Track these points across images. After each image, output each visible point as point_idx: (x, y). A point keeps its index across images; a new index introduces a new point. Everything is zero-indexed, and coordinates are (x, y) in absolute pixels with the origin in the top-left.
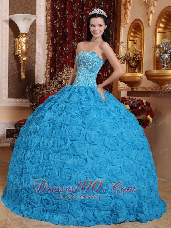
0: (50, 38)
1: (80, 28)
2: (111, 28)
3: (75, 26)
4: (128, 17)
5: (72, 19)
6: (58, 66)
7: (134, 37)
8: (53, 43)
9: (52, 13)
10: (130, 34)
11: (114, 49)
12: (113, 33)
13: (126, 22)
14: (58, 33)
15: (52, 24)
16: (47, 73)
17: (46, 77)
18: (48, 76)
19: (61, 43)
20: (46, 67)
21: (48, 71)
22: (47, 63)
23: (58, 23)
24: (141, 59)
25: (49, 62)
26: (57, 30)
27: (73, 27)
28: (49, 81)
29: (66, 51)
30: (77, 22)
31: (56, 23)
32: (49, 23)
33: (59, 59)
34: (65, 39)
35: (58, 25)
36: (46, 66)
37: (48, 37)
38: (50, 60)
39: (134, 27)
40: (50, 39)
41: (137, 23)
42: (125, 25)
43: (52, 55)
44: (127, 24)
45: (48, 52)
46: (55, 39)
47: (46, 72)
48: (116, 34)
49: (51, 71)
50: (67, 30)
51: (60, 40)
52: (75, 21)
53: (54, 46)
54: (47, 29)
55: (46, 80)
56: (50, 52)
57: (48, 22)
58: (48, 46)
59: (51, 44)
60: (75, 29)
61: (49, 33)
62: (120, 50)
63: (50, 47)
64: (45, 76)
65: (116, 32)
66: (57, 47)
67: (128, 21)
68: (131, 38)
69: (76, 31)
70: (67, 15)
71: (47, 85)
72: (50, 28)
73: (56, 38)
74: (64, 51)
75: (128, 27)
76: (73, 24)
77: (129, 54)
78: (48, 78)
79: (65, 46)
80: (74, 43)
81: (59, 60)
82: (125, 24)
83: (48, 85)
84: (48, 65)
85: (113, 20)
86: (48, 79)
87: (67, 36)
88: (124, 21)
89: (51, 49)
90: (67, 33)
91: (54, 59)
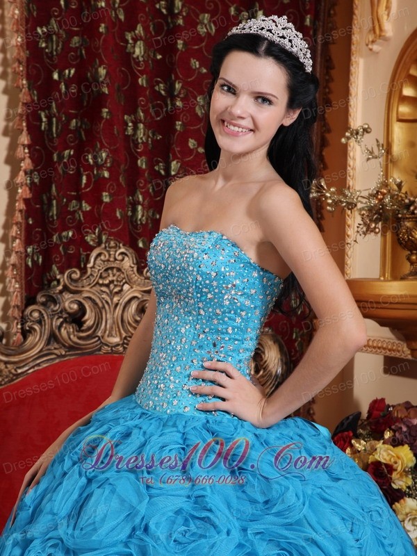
0: (20, 111)
3: (139, 51)
4: (388, 8)
5: (122, 17)
6: (60, 237)
8: (33, 129)
10: (401, 91)
11: (321, 152)
13: (381, 30)
14: (58, 83)
15: (31, 42)
16: (9, 273)
17: (4, 293)
18: (14, 285)
19: (70, 131)
21: (14, 265)
22: (7, 226)
23: (58, 35)
25: (17, 224)
26: (55, 67)
27: (129, 55)
28: (17, 313)
29: (100, 167)
30: (146, 29)
31: (48, 37)
32: (16, 40)
33: (67, 205)
35: (56, 47)
36: (4, 239)
37: (11, 104)
38: (21, 211)
40: (21, 115)
42: (375, 47)
43: (32, 186)
44: (386, 39)
45: (14, 175)
46: (43, 115)
47: (3, 268)
48: (327, 81)
49: (27, 265)
50: (102, 71)
51: (70, 118)
52: (140, 28)
53: (42, 149)
54: (5, 64)
55: (6, 308)
56: (22, 173)
57: (8, 33)
58: (12, 147)
59: (25, 139)
60: (138, 64)
61: (18, 87)
63: (22, 152)
65: (328, 73)
66: (55, 149)
67: (388, 27)
68: (404, 109)
69: (142, 72)
71: (9, 329)
72: (20, 63)
73: (49, 107)
74: (90, 168)
76: (127, 42)
77: (399, 185)
78: (15, 299)
79: (94, 146)
80: (135, 128)
81: (63, 211)
82: (373, 42)
83: (14, 330)
84: (14, 239)
86: (13, 304)
89: (28, 161)
90: (99, 84)
91: (42, 203)
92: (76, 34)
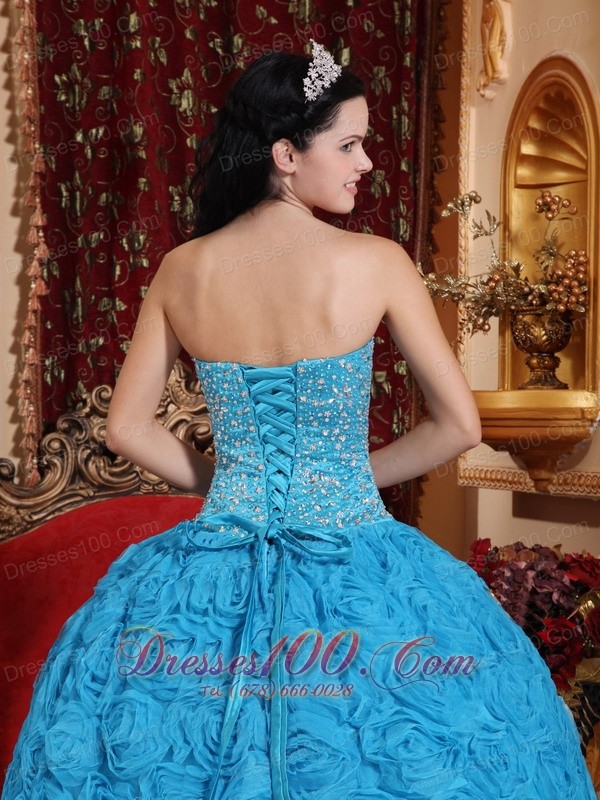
0: (31, 183)
1: (214, 110)
2: (405, 105)
3: (186, 103)
4: (502, 42)
5: (164, 60)
6: (88, 346)
7: (540, 162)
8: (50, 206)
9: (40, 27)
10: (519, 149)
11: (430, 230)
12: (416, 134)
13: (494, 71)
14: (82, 146)
15: (46, 93)
16: (21, 392)
17: (16, 418)
18: (28, 409)
19: (99, 209)
20: (13, 358)
21: (27, 382)
22: (18, 332)
23: (81, 85)
24: (583, 304)
25: (30, 328)
26: (78, 126)
27: (175, 108)
28: (31, 444)
29: (137, 254)
30: (195, 74)
31: (69, 86)
32: (26, 92)
33: (96, 303)
34: (124, 184)
35: (79, 100)
36: (15, 349)
37: (21, 176)
38: (35, 312)
39: (542, 105)
40: (33, 188)
41: (554, 83)
42: (488, 93)
43: (50, 282)
44: (501, 83)
45: (26, 265)
46: (63, 189)
47: (15, 385)
48: (436, 138)
49: (44, 382)
50: (139, 130)
51: (98, 191)
52: (187, 73)
53: (60, 227)
54: (12, 122)
55: (18, 436)
56: (35, 263)
57: (16, 83)
58: (23, 230)
59: (38, 219)
60: (185, 119)
61: (28, 152)
62: (462, 242)
63: (36, 236)
64: (11, 410)
65: (437, 127)
66: (80, 231)
67: (503, 67)
68: (524, 172)
69: (191, 131)
70: (131, 36)
71: (22, 465)
72: (31, 121)
73: (71, 178)
74: (124, 255)
75: (503, 100)
76: (171, 91)
77: (517, 269)
78: (30, 426)
79: (129, 227)
80: (183, 203)
81: (91, 312)
82: (485, 86)
83: (28, 466)
84: (28, 347)
85: (419, 56)
86: (26, 431)
87: (136, 168)
88: (479, 66)
89: (43, 247)
90: (134, 146)
91: (63, 301)
92: (106, 83)
